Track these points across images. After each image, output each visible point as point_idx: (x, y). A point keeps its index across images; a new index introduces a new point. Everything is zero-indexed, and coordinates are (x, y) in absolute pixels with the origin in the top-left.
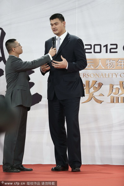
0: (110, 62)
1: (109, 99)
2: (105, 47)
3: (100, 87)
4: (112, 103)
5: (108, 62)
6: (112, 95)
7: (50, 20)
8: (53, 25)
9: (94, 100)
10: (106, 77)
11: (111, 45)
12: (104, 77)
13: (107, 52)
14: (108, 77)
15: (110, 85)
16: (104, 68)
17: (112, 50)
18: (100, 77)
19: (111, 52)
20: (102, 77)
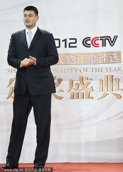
0: (70, 57)
1: (68, 95)
2: (64, 42)
3: (59, 82)
4: (72, 99)
5: (67, 57)
6: (72, 90)
7: (24, 11)
8: (27, 16)
9: (54, 96)
10: (66, 72)
11: (70, 39)
12: (64, 72)
13: (66, 47)
14: (67, 72)
15: (70, 80)
16: (63, 63)
17: (71, 45)
18: (59, 72)
19: (70, 47)
20: (61, 72)
